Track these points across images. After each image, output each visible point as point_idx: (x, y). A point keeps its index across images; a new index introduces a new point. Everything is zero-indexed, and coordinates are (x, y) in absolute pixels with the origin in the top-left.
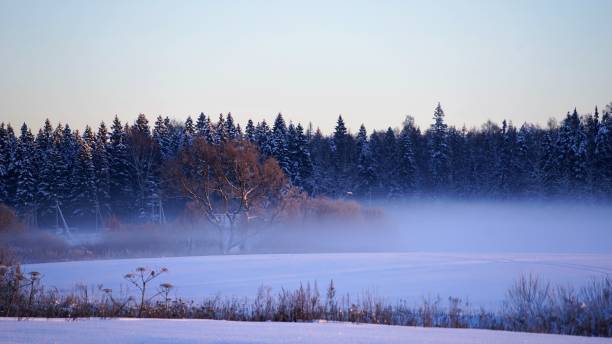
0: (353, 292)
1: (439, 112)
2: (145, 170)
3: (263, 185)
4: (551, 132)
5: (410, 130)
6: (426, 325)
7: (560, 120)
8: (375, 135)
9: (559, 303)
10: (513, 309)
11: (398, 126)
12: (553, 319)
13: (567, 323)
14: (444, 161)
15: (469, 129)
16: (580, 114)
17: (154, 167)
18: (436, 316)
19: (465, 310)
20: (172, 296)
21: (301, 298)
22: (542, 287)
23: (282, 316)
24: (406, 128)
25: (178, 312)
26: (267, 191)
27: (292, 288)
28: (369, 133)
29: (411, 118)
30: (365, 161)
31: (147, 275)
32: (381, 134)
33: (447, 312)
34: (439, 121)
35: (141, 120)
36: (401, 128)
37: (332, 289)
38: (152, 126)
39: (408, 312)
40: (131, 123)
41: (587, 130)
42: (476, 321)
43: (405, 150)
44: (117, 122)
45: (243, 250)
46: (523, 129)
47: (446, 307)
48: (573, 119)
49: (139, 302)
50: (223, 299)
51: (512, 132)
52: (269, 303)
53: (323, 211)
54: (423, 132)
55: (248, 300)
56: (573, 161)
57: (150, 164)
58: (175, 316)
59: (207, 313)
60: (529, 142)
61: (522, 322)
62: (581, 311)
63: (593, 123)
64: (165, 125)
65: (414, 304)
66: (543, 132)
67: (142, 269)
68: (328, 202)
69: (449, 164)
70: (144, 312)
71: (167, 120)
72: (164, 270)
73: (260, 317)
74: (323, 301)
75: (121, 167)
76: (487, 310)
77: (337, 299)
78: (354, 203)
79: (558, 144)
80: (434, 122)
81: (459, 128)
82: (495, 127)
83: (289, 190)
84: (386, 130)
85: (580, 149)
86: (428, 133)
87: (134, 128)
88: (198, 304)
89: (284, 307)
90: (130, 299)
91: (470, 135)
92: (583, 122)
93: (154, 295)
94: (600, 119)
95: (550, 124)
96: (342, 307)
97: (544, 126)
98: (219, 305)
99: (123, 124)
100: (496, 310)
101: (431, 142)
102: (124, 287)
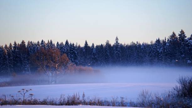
0: (90, 96)
1: (117, 39)
2: (24, 58)
3: (62, 62)
4: (152, 45)
5: (108, 45)
6: (113, 106)
7: (154, 41)
8: (97, 46)
9: (155, 98)
10: (140, 100)
11: (104, 44)
12: (153, 103)
13: (157, 105)
14: (119, 54)
15: (126, 44)
16: (160, 39)
17: (27, 57)
18: (117, 103)
19: (125, 101)
20: (33, 98)
21: (74, 98)
22: (149, 93)
23: (68, 104)
24: (107, 44)
25: (35, 103)
26: (63, 64)
27: (71, 95)
28: (95, 46)
29: (108, 41)
30: (94, 54)
31: (25, 91)
32: (99, 46)
33: (120, 101)
34: (117, 42)
35: (23, 42)
36: (105, 44)
37: (84, 95)
38: (26, 44)
39: (108, 102)
40: (20, 43)
41: (162, 44)
42: (129, 104)
43: (106, 51)
44: (15, 43)
45: (56, 83)
46: (143, 44)
47: (119, 100)
48: (158, 41)
49: (23, 100)
50: (49, 98)
51: (140, 45)
52: (64, 99)
53: (81, 71)
54: (112, 45)
55: (57, 99)
56: (159, 54)
57: (26, 56)
58: (34, 104)
59: (44, 103)
60: (145, 48)
61: (143, 104)
62: (161, 101)
63: (164, 42)
64: (30, 43)
65: (110, 100)
66: (149, 45)
67: (23, 89)
68: (82, 67)
69: (120, 55)
70: (24, 103)
71: (31, 42)
72: (31, 90)
73: (61, 104)
74: (81, 99)
75: (17, 57)
76: (132, 101)
77: (85, 98)
78: (91, 68)
79: (154, 49)
80: (115, 42)
81: (123, 44)
82: (134, 44)
83: (70, 64)
84: (100, 45)
85: (161, 50)
86: (114, 45)
87: (21, 45)
88: (42, 100)
89: (69, 101)
90: (20, 99)
91: (127, 46)
92: (161, 42)
93: (27, 98)
94: (166, 41)
95: (151, 42)
96: (87, 101)
97: (149, 43)
98: (48, 100)
99: (17, 44)
100: (135, 101)
101: (114, 48)
102: (18, 95)
